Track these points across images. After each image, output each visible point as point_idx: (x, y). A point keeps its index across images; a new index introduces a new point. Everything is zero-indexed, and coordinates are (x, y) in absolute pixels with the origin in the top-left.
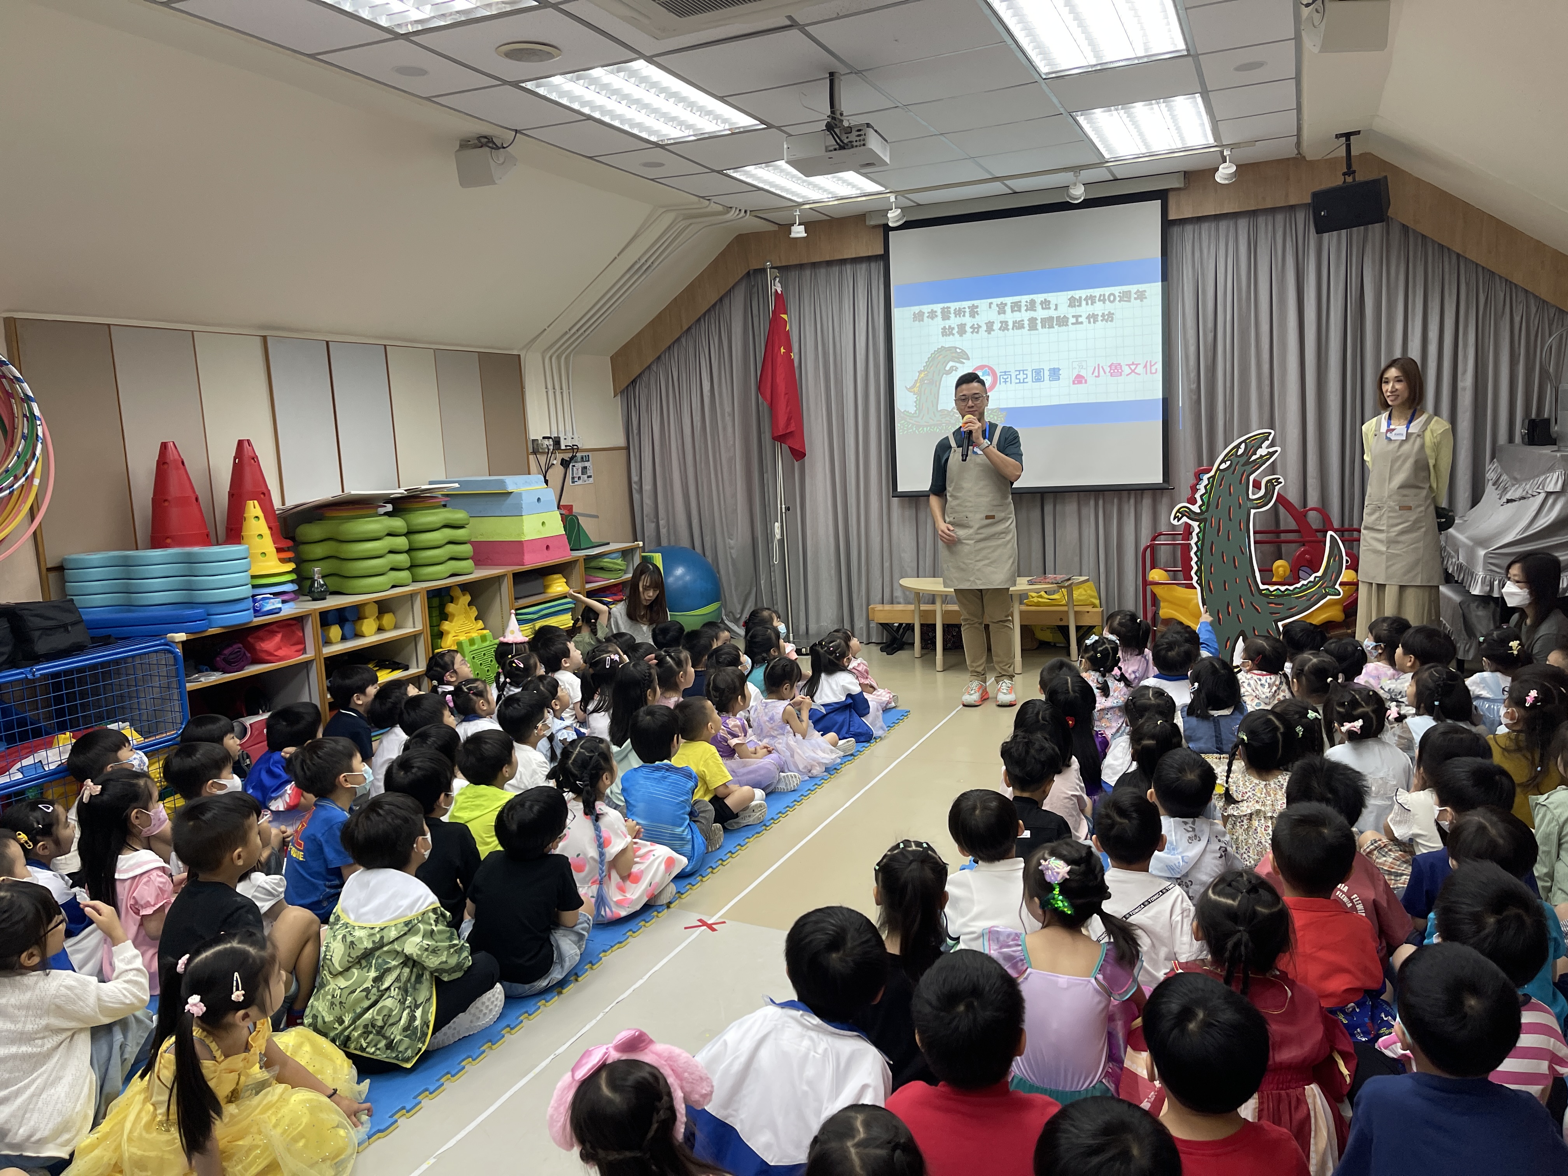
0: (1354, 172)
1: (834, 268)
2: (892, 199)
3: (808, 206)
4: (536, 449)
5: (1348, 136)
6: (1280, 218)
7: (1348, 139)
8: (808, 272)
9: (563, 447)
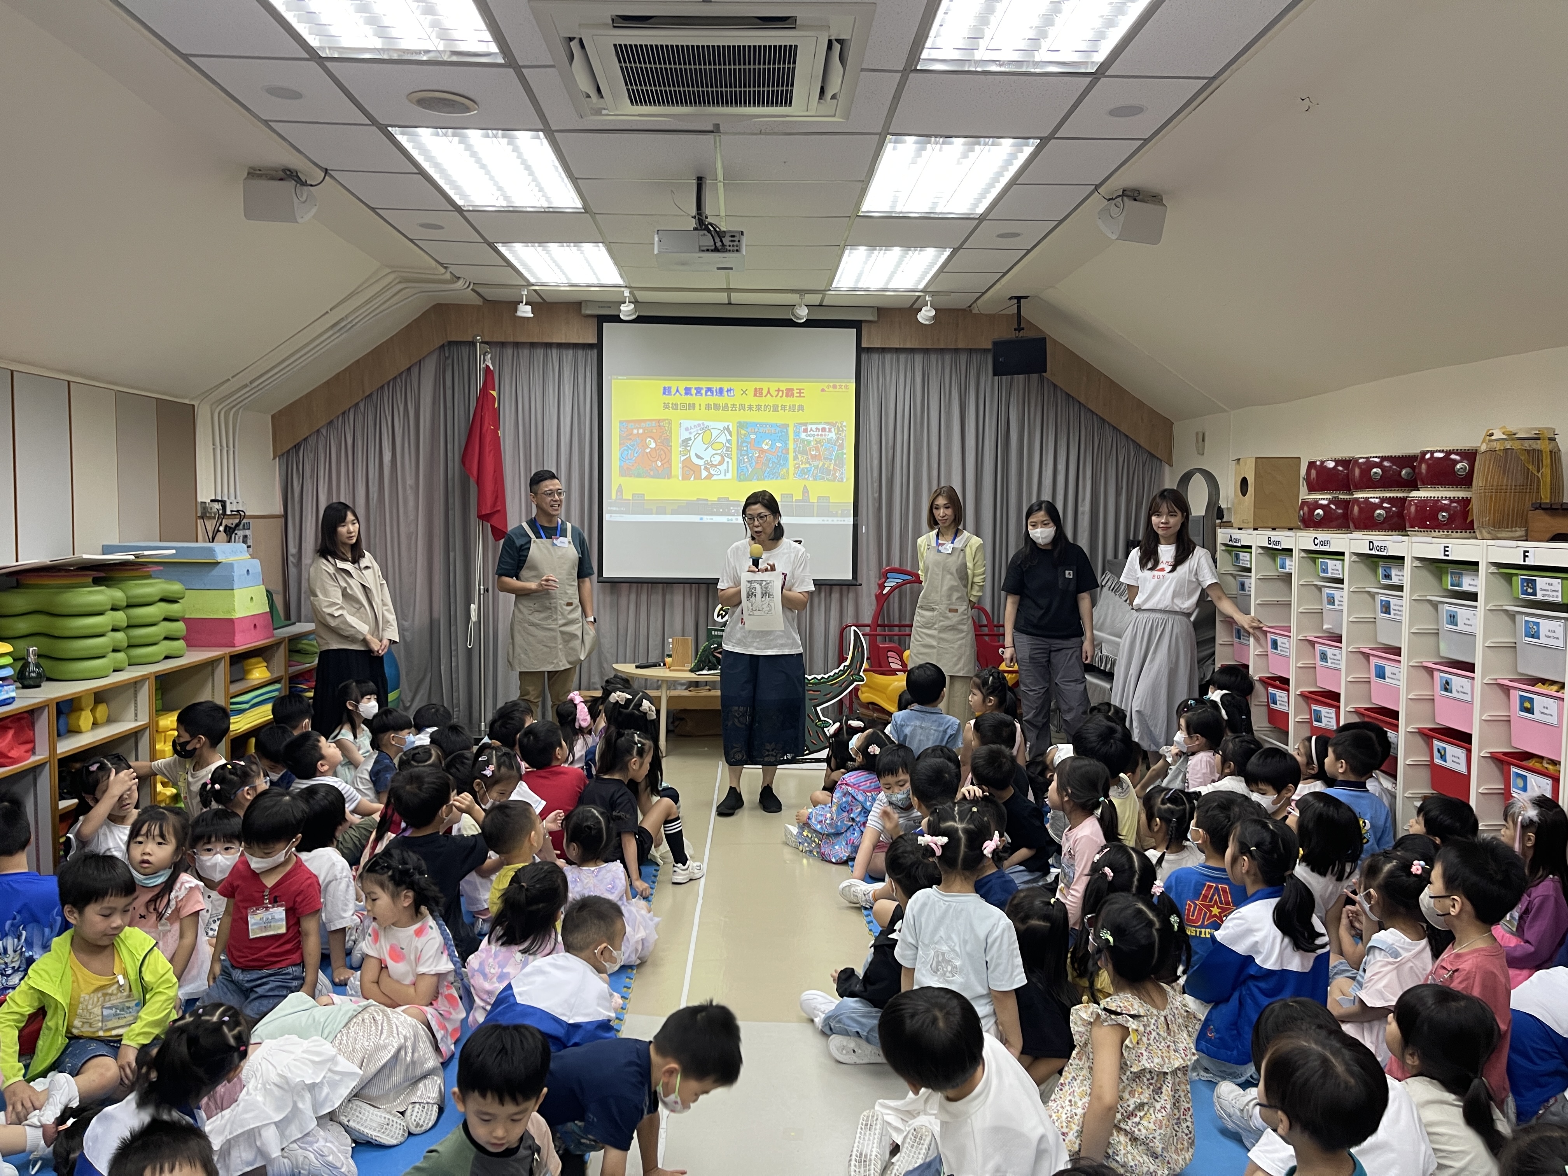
0: (1023, 329)
1: (538, 351)
2: (627, 293)
3: (537, 288)
4: (205, 514)
5: (1019, 299)
6: (947, 357)
7: (1019, 302)
8: (510, 351)
9: (228, 512)
